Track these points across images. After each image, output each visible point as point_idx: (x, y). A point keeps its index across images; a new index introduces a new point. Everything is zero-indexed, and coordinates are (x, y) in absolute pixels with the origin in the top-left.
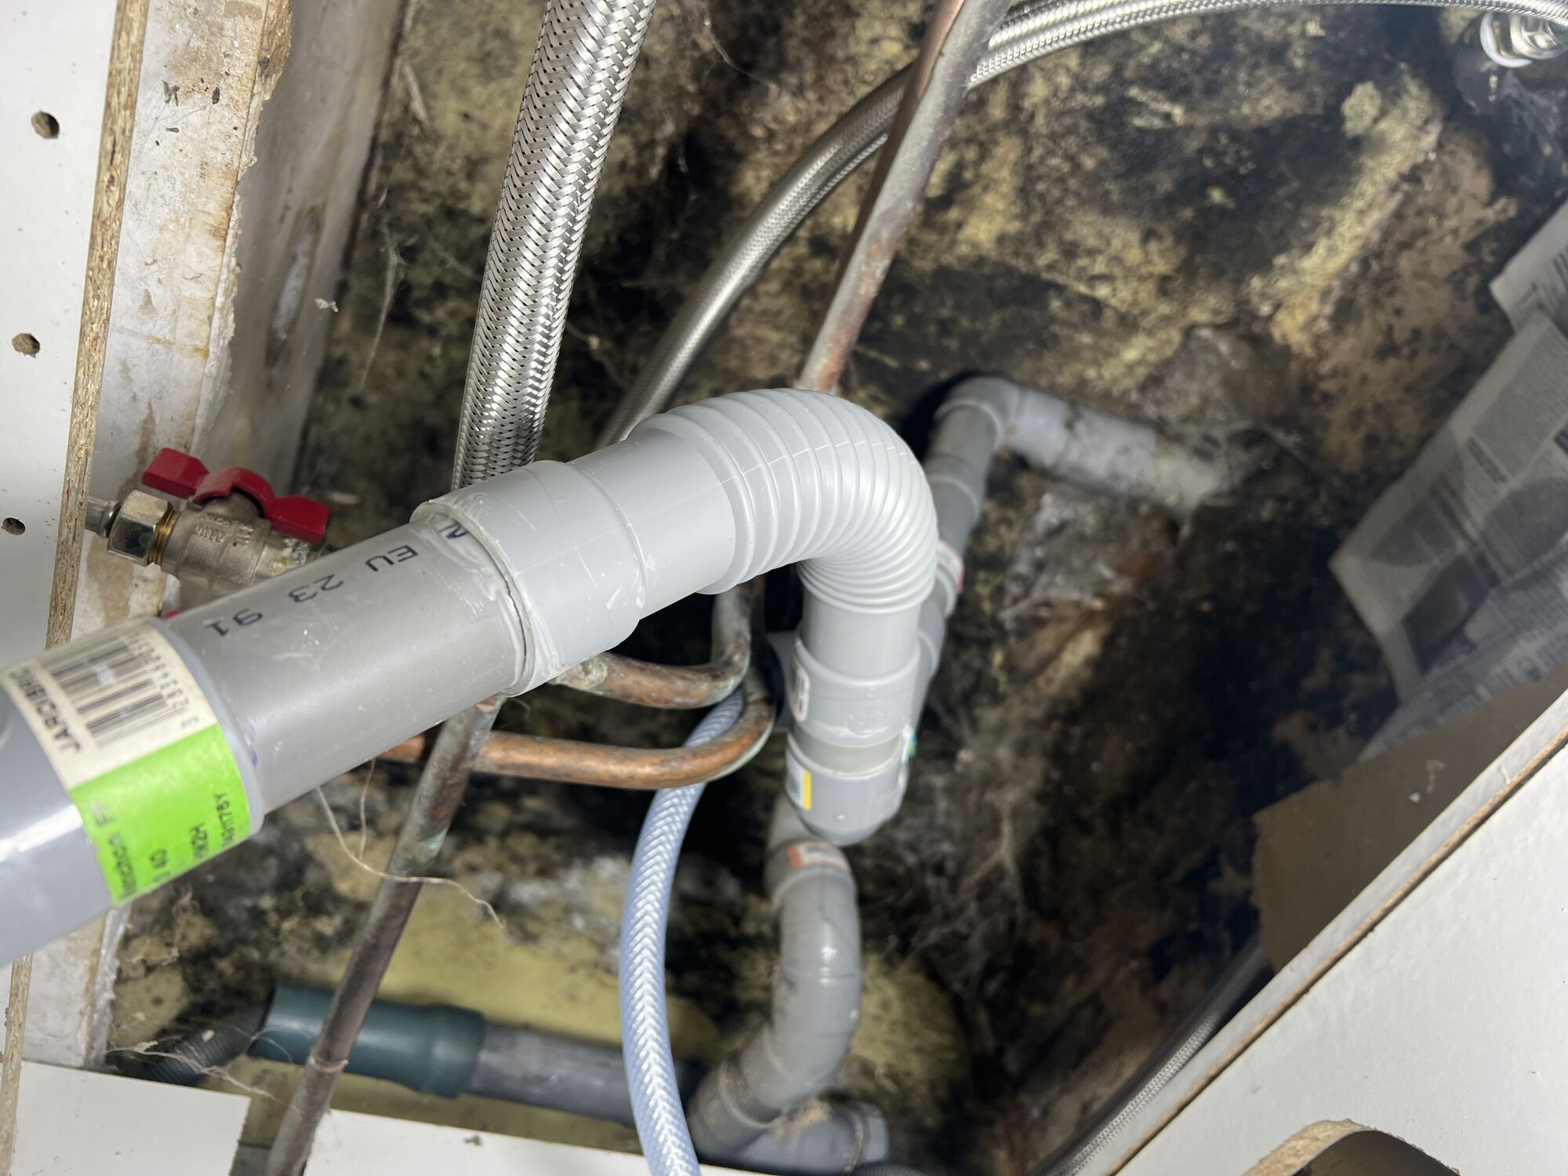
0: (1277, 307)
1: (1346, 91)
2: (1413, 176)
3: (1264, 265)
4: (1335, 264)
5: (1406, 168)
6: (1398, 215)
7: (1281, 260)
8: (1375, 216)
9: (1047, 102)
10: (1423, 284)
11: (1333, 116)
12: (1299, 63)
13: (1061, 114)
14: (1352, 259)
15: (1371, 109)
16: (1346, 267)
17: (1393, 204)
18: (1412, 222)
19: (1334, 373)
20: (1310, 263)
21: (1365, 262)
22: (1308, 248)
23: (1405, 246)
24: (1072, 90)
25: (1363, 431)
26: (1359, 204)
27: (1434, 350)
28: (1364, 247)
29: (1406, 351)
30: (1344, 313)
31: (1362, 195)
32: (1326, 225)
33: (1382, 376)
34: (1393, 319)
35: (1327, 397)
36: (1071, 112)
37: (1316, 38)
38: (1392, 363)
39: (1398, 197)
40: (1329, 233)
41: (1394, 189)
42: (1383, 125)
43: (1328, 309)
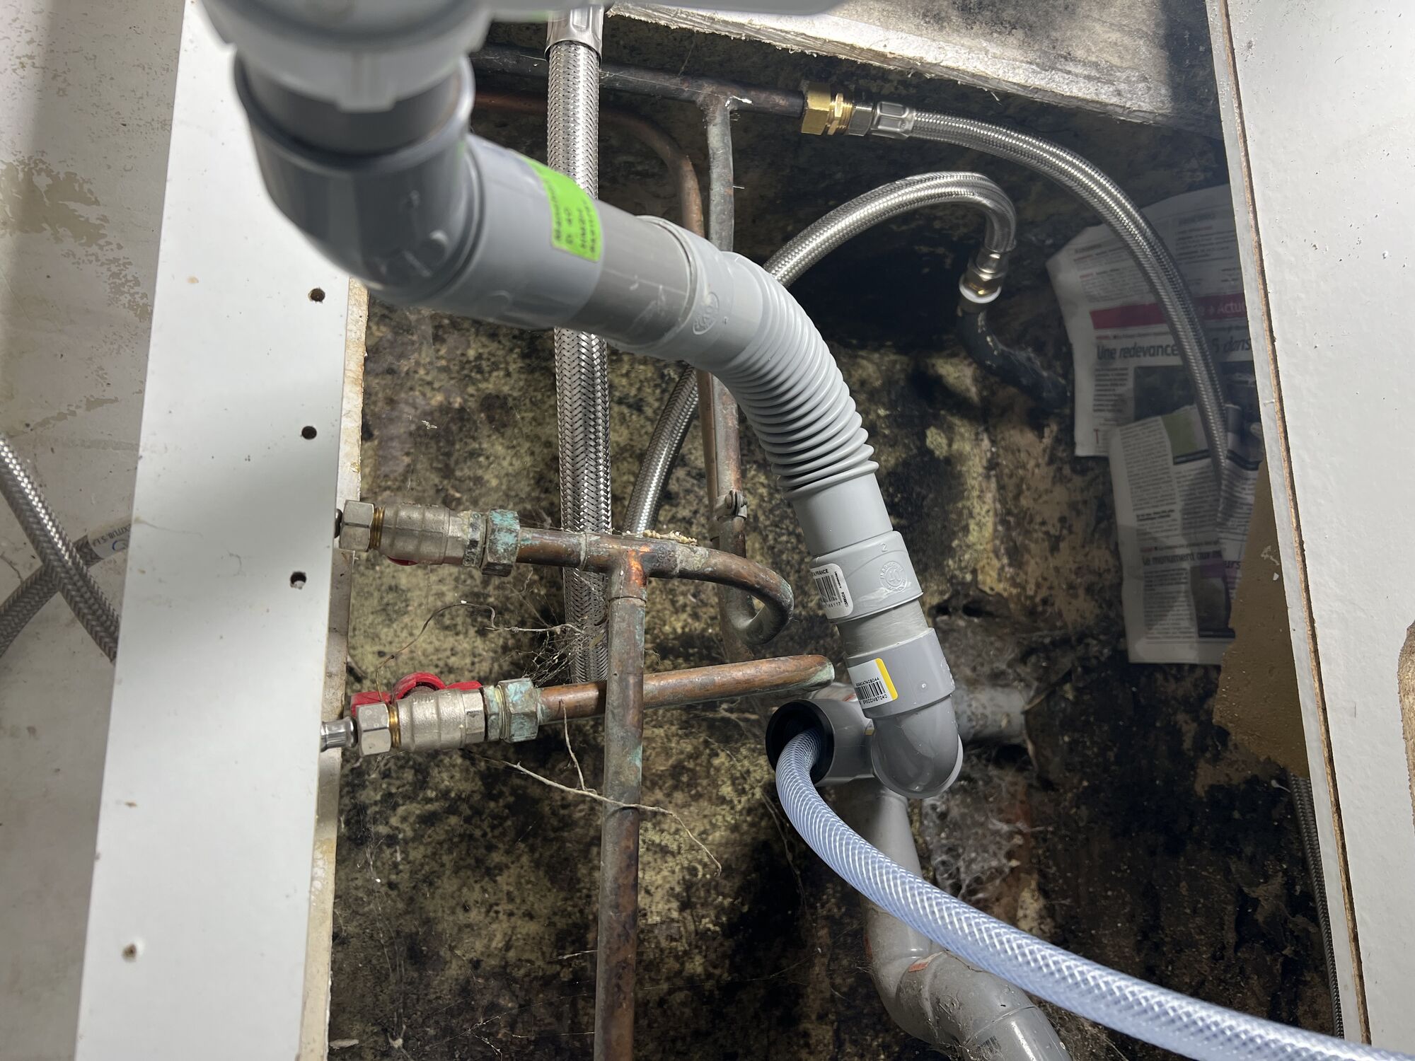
0: (974, 572)
1: (923, 437)
2: (992, 465)
3: (949, 551)
4: (988, 531)
5: (985, 463)
6: (1001, 487)
7: (955, 543)
8: (989, 497)
9: (760, 506)
10: (1045, 498)
11: (926, 452)
12: (887, 432)
13: (771, 511)
14: (995, 525)
15: (943, 441)
16: (995, 530)
17: (993, 485)
18: (1011, 483)
19: (1038, 586)
20: (973, 537)
21: (1004, 522)
22: (966, 529)
23: (1017, 497)
24: (771, 495)
25: (1081, 592)
26: (976, 493)
27: (1079, 513)
28: (996, 514)
29: (1065, 532)
30: (1015, 555)
31: (973, 487)
32: (966, 512)
33: (1064, 558)
34: (1044, 529)
35: (1045, 602)
36: (778, 506)
37: (887, 417)
38: (1063, 545)
39: (993, 480)
40: (971, 515)
41: (988, 477)
42: (955, 447)
43: (1005, 561)
